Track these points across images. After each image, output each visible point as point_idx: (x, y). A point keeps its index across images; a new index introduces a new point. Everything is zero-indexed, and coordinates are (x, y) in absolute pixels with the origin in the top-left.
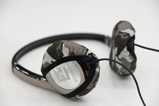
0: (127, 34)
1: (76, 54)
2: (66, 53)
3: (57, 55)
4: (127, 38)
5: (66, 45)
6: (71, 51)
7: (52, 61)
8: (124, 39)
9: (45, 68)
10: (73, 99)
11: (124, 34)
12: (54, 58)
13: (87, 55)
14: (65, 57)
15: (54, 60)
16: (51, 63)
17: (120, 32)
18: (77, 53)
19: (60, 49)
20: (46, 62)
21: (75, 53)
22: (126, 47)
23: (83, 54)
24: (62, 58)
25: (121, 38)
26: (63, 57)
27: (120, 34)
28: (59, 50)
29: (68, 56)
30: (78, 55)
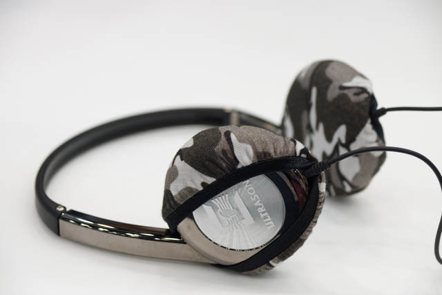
0: (360, 90)
1: (273, 154)
2: (245, 157)
3: (218, 166)
4: (366, 98)
5: (241, 137)
6: (260, 151)
7: (203, 184)
8: (358, 104)
9: (182, 203)
10: (260, 270)
11: (355, 91)
12: (211, 175)
13: (298, 154)
14: (243, 167)
15: (210, 180)
16: (201, 188)
17: (342, 88)
18: (275, 152)
19: (227, 147)
20: (184, 189)
21: (272, 151)
22: (369, 121)
23: (290, 152)
24: (236, 169)
25: (349, 100)
26: (239, 166)
27: (346, 92)
28: (224, 152)
29: (251, 163)
30: (279, 156)
